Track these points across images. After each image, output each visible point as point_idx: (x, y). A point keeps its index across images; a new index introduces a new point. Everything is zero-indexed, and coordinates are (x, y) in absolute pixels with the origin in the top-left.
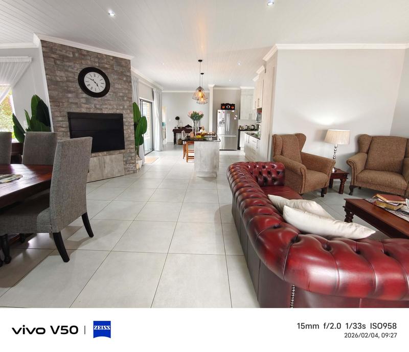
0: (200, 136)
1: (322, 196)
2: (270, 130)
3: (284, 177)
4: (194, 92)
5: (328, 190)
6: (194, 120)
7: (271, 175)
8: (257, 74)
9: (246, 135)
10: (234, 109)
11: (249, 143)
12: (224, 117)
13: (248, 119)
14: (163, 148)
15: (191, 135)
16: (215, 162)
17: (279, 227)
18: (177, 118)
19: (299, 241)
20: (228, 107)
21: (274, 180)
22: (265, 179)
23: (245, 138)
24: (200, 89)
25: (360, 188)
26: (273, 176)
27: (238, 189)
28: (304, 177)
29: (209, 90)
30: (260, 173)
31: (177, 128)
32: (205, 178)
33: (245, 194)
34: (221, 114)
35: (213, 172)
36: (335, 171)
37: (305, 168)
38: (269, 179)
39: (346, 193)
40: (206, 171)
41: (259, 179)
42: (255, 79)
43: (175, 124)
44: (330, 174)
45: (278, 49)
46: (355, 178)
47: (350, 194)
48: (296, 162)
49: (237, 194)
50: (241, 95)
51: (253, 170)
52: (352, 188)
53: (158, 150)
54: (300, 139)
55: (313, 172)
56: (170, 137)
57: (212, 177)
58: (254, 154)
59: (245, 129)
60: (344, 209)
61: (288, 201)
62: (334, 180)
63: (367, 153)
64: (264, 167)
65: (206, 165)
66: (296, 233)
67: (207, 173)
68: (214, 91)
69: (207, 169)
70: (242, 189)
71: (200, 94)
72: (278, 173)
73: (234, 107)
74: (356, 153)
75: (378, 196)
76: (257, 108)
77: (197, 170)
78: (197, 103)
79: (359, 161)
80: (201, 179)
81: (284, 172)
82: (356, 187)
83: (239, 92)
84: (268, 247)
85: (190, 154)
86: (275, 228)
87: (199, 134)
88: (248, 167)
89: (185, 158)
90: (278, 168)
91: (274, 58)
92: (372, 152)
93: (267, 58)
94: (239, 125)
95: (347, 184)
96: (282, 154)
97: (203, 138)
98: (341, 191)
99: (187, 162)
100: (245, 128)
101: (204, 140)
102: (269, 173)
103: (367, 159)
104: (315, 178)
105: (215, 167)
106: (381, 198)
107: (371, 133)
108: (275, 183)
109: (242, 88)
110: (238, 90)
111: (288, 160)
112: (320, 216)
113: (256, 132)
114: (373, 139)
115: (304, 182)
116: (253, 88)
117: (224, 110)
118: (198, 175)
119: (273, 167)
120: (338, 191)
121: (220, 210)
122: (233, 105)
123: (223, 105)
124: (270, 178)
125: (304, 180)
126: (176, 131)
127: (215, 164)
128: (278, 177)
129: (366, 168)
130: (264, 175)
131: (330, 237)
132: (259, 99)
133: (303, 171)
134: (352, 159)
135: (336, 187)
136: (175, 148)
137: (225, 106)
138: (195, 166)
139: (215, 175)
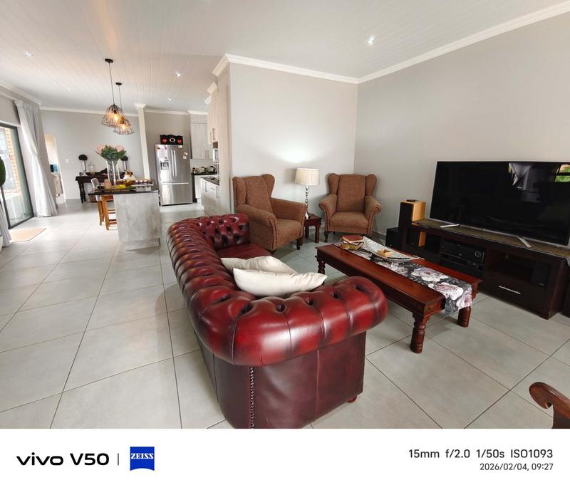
0: (123, 186)
1: (298, 248)
2: (230, 172)
3: (248, 232)
4: (104, 113)
5: (304, 240)
6: (109, 160)
7: (232, 233)
8: (209, 94)
9: (202, 180)
10: (182, 144)
11: (206, 191)
12: (167, 156)
13: (203, 157)
14: (56, 210)
15: (107, 185)
16: (154, 223)
17: (228, 298)
18: (83, 158)
19: (250, 309)
20: (172, 140)
21: (237, 237)
22: (225, 239)
23: (202, 185)
24: (115, 109)
25: (334, 233)
26: (235, 232)
27: (180, 257)
28: (274, 229)
29: (137, 112)
30: (217, 231)
31: (85, 175)
32: (140, 251)
33: (189, 262)
34: (163, 152)
35: (152, 240)
36: (309, 217)
37: (274, 217)
38: (230, 238)
39: (322, 241)
40: (141, 239)
41: (216, 240)
42: (208, 101)
43: (80, 168)
44: (304, 221)
45: (230, 61)
46: (328, 223)
47: (326, 241)
48: (265, 211)
49: (177, 265)
50: (190, 123)
51: (207, 228)
52: (326, 234)
53: (45, 214)
54: (268, 181)
55: (284, 221)
56: (70, 191)
57: (152, 248)
58: (215, 206)
59: (201, 172)
60: (316, 259)
61: (243, 262)
62: (310, 228)
63: (337, 194)
64: (221, 222)
65: (139, 230)
66: (247, 299)
67: (142, 242)
68: (146, 115)
69: (142, 236)
70: (186, 256)
71: (116, 118)
72: (241, 228)
73: (182, 140)
74: (328, 195)
75: (344, 238)
76: (213, 141)
77: (125, 239)
78: (115, 132)
79: (330, 204)
80: (133, 252)
81: (248, 225)
82: (329, 232)
83: (187, 119)
84: (214, 330)
85: (111, 217)
86: (223, 300)
87: (122, 183)
88: (198, 225)
89: (104, 223)
90: (240, 221)
91: (226, 71)
92: (341, 192)
93: (217, 71)
94: (192, 166)
95: (321, 231)
96: (247, 202)
97: (130, 189)
98: (317, 240)
99: (108, 229)
100: (202, 170)
101: (132, 191)
102: (229, 229)
103: (337, 201)
104: (288, 228)
105: (155, 232)
106: (346, 240)
107: (339, 172)
108: (239, 242)
109: (191, 112)
110: (185, 116)
111: (253, 209)
112: (276, 272)
113: (215, 176)
114: (341, 177)
115: (275, 235)
116: (206, 113)
117: (167, 146)
118: (128, 248)
119: (234, 220)
120: (314, 239)
121: (165, 294)
122: (180, 138)
123: (163, 137)
124: (230, 235)
125: (274, 232)
126: (82, 180)
127: (154, 227)
128: (241, 234)
129: (337, 210)
130: (222, 233)
131: (286, 295)
132: (213, 129)
133: (272, 221)
134: (324, 201)
135: (312, 235)
136: (85, 209)
137: (166, 139)
138: (120, 234)
139: (156, 244)
